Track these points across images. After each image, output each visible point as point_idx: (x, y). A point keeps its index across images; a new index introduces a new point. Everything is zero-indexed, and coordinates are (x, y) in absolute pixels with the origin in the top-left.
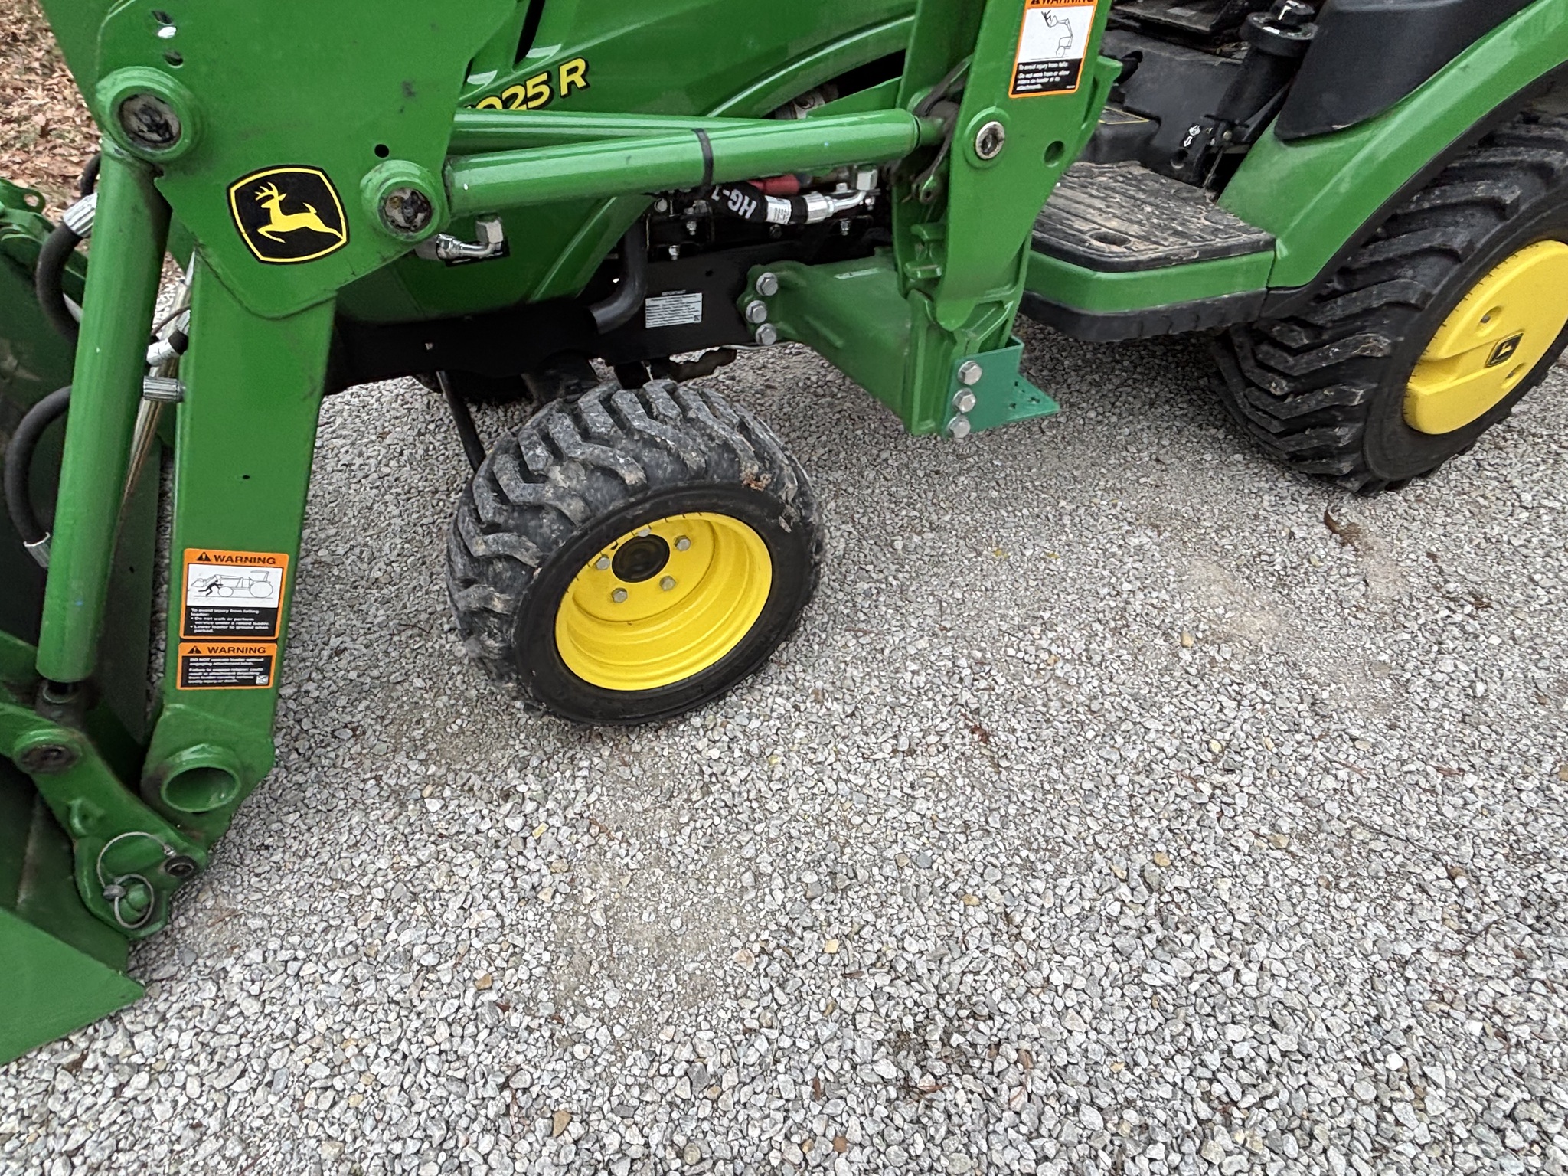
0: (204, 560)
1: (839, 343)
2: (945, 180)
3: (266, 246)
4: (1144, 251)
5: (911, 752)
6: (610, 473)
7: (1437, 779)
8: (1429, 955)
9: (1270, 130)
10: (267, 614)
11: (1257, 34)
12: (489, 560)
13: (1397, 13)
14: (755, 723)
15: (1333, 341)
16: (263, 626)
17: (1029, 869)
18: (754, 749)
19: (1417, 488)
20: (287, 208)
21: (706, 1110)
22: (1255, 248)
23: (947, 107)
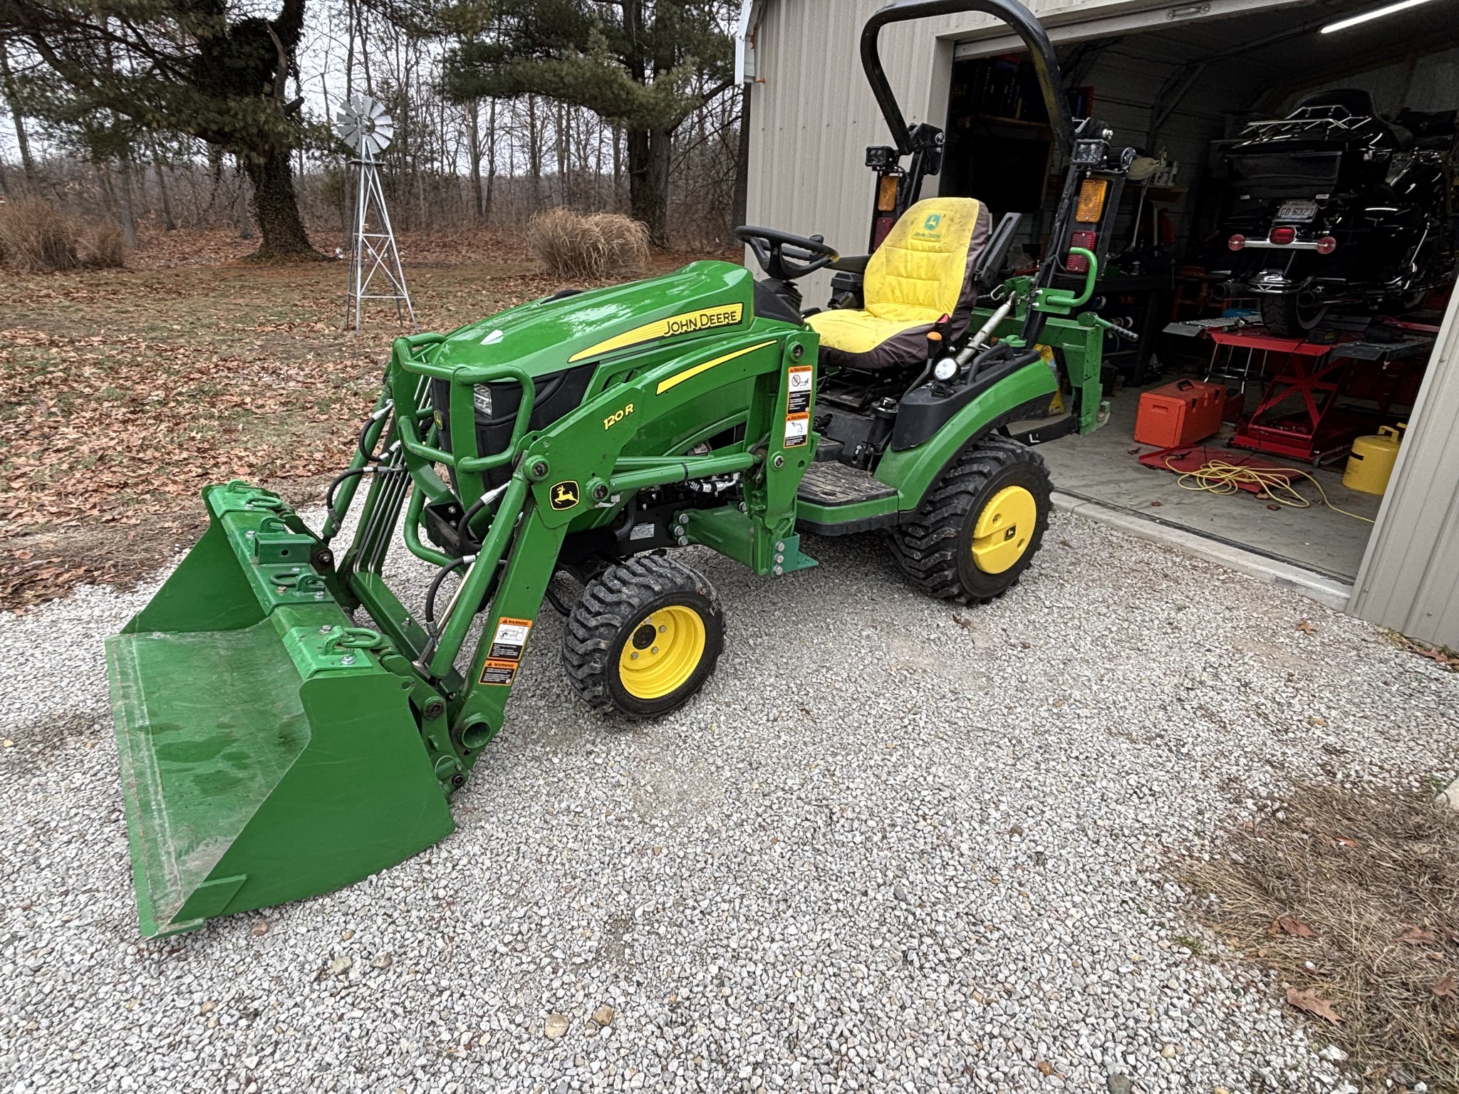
0: (505, 622)
1: (720, 541)
2: (764, 475)
3: (556, 505)
4: (842, 498)
5: (775, 720)
6: (648, 587)
7: (1005, 711)
8: (1001, 766)
9: (889, 448)
10: (518, 648)
11: (876, 411)
12: (597, 627)
13: (923, 406)
14: (700, 716)
15: (934, 532)
16: (515, 654)
17: (834, 754)
18: (702, 725)
19: (996, 603)
20: (565, 493)
21: (716, 840)
22: (889, 494)
23: (762, 451)
